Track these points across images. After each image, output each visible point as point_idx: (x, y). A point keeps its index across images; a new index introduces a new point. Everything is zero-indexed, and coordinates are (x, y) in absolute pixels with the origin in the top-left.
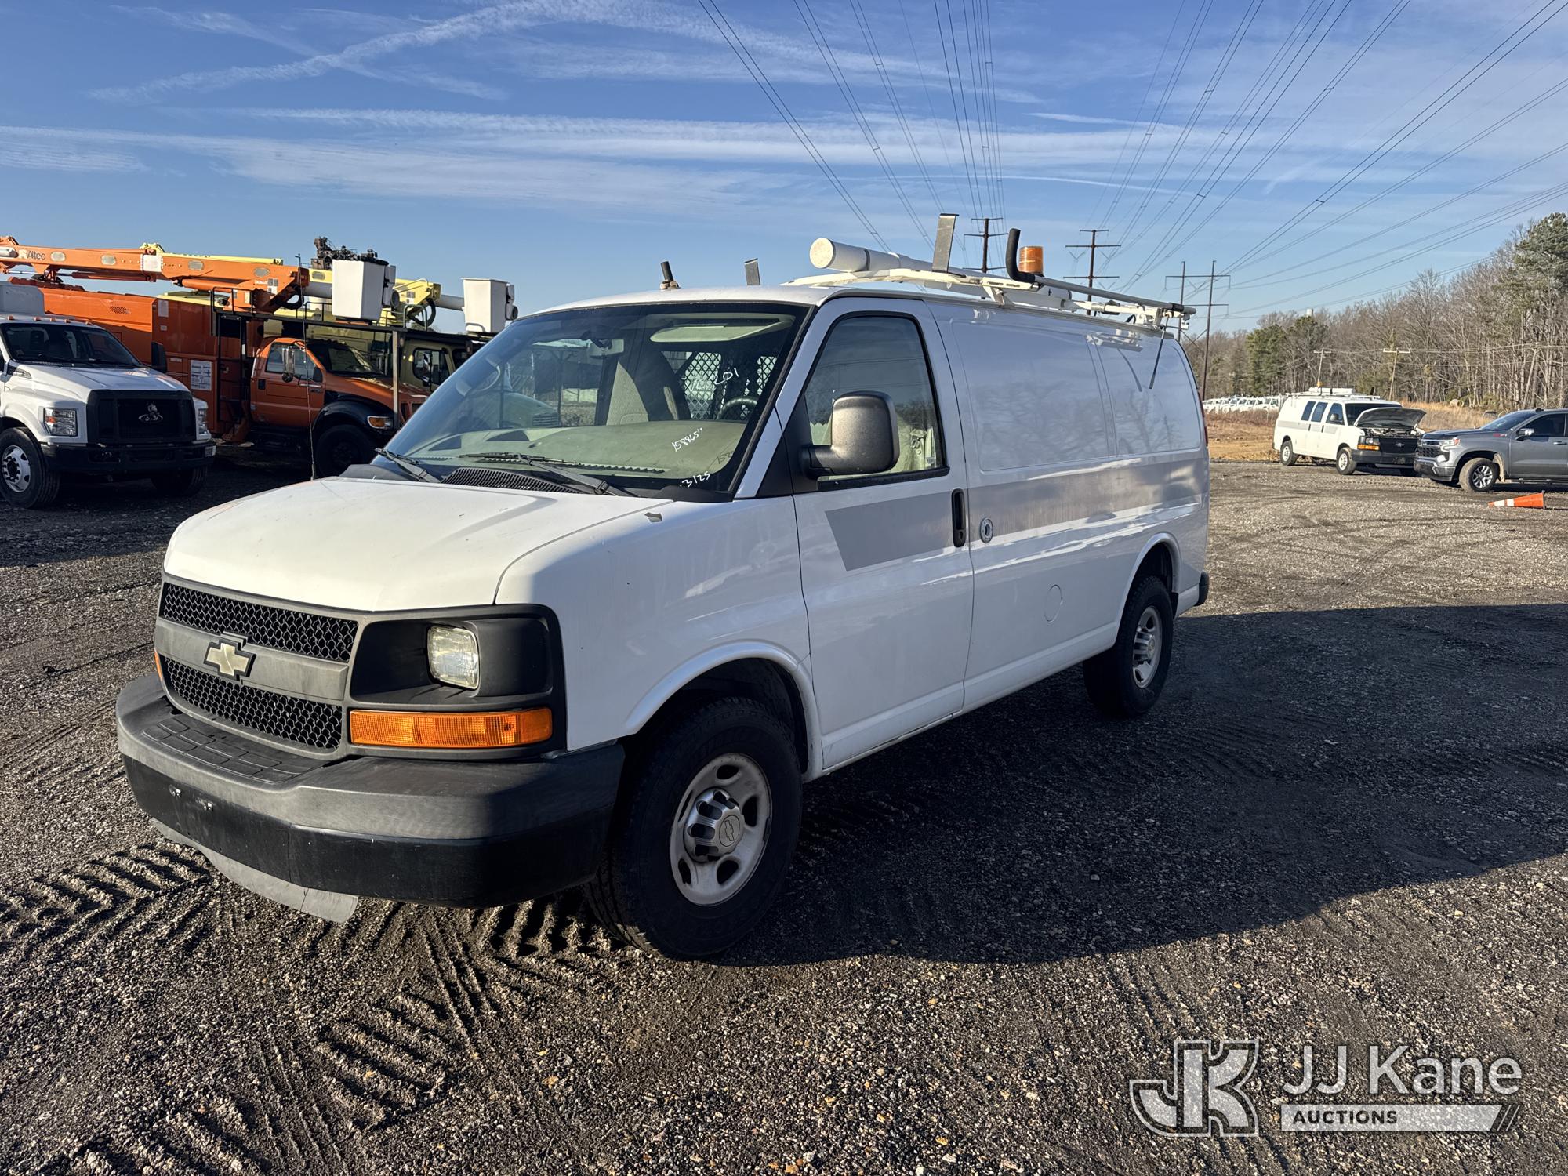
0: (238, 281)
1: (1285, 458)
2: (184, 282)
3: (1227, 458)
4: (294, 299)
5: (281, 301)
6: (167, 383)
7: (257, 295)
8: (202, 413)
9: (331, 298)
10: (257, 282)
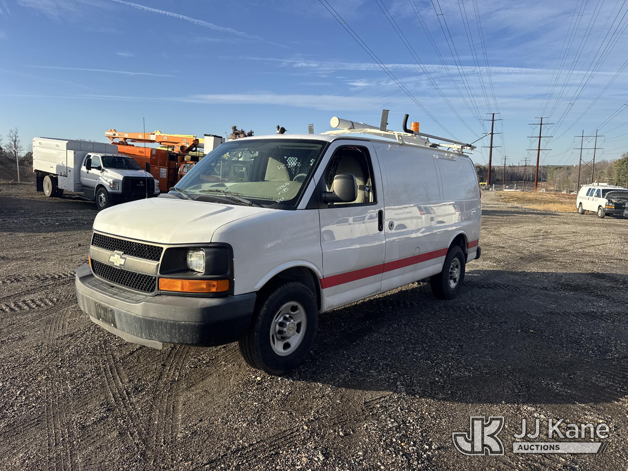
0: (177, 143)
1: (580, 211)
2: (162, 143)
3: (559, 211)
4: (194, 149)
5: (190, 149)
6: (149, 175)
7: (182, 148)
8: (157, 184)
9: (203, 148)
10: (183, 143)
